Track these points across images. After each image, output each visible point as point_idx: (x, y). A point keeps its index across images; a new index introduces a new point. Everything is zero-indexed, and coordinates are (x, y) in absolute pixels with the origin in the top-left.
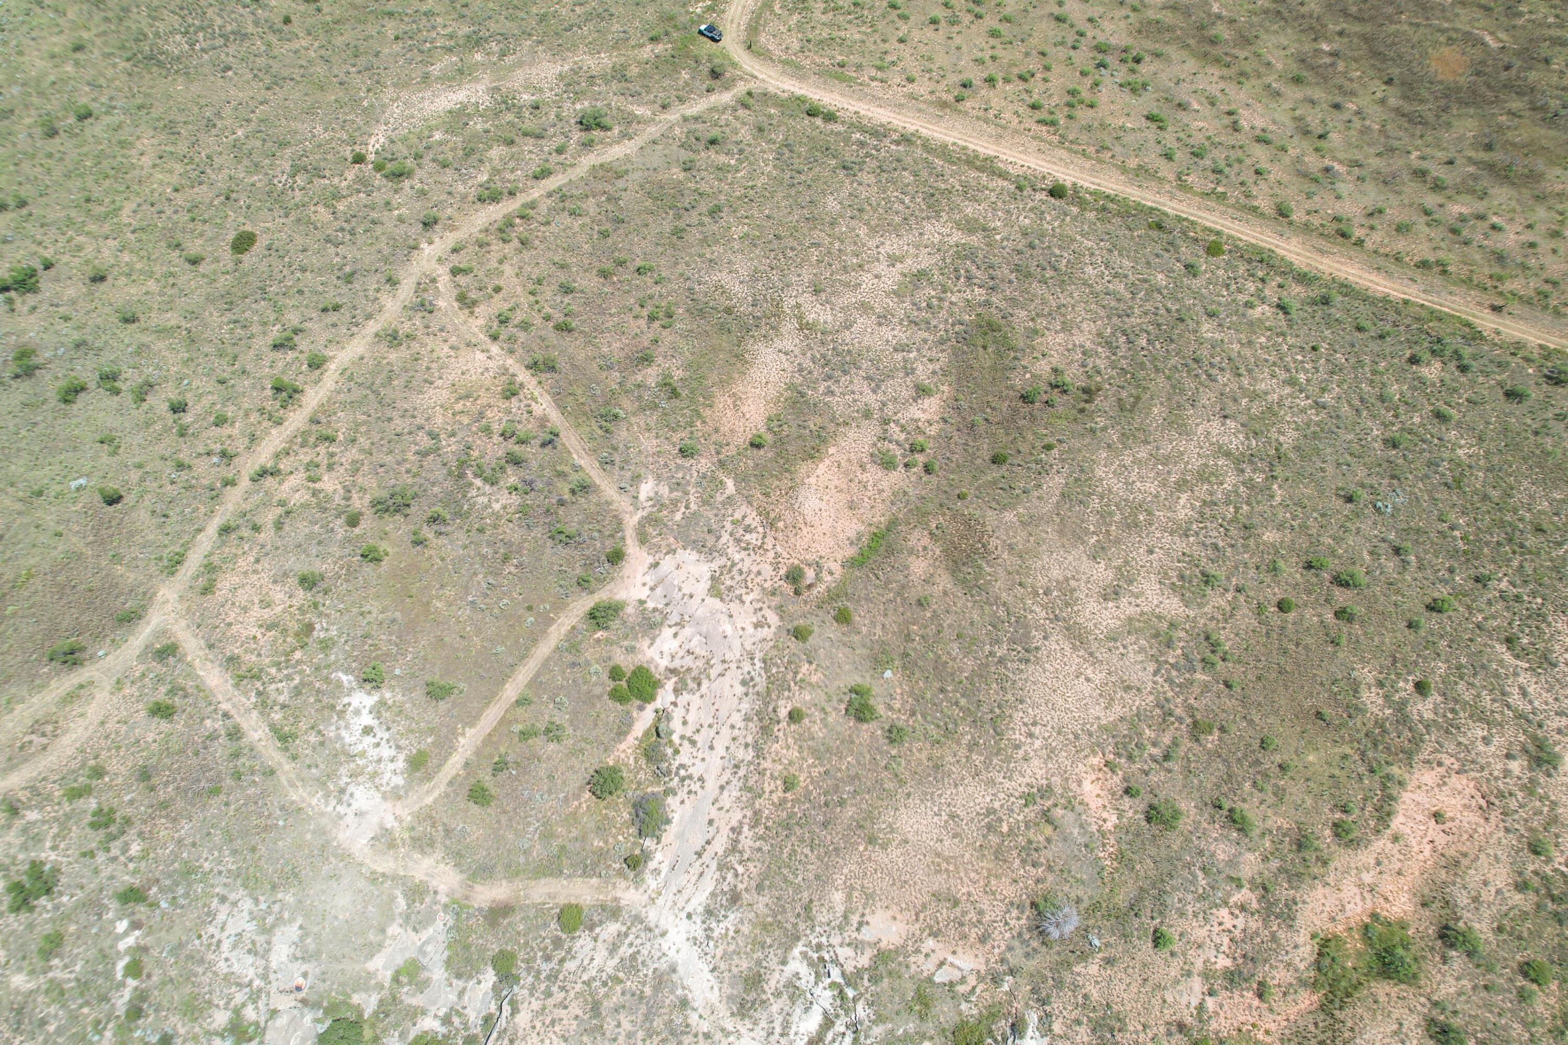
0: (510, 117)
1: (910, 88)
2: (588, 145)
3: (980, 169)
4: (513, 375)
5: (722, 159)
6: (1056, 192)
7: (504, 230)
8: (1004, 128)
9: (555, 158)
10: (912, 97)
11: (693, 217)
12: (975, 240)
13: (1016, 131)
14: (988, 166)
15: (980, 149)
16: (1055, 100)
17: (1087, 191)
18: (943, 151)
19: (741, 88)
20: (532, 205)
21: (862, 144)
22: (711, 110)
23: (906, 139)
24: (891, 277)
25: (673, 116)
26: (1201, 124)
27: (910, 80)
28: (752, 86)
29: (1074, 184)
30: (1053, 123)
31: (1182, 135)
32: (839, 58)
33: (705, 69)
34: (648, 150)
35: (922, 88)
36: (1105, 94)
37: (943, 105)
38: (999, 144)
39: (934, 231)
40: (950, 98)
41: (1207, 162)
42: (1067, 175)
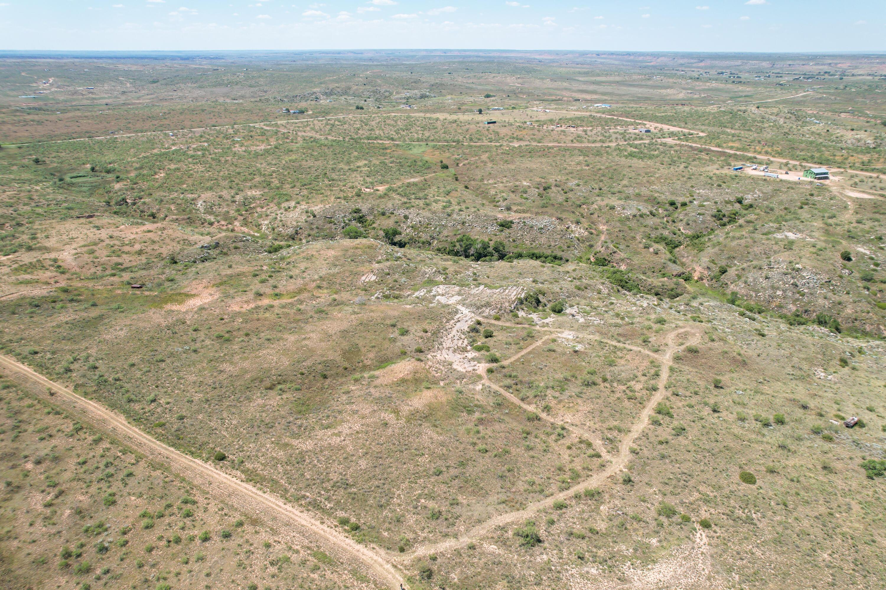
0: (601, 553)
1: (272, 539)
2: (531, 523)
3: (258, 475)
4: (549, 415)
5: (431, 504)
6: (221, 458)
7: (576, 477)
8: (221, 501)
9: (555, 517)
10: (274, 532)
11: (453, 472)
12: (286, 440)
14: (252, 477)
15: (251, 488)
17: (201, 458)
18: (277, 489)
19: (407, 558)
20: (562, 490)
21: (328, 499)
22: (435, 542)
23: (297, 499)
25: (465, 540)
27: (268, 545)
28: (397, 558)
29: (206, 462)
30: (186, 502)
32: (315, 576)
33: (436, 578)
34: (484, 516)
35: (261, 538)
37: (255, 522)
38: (236, 489)
40: (246, 527)
42: (208, 468)
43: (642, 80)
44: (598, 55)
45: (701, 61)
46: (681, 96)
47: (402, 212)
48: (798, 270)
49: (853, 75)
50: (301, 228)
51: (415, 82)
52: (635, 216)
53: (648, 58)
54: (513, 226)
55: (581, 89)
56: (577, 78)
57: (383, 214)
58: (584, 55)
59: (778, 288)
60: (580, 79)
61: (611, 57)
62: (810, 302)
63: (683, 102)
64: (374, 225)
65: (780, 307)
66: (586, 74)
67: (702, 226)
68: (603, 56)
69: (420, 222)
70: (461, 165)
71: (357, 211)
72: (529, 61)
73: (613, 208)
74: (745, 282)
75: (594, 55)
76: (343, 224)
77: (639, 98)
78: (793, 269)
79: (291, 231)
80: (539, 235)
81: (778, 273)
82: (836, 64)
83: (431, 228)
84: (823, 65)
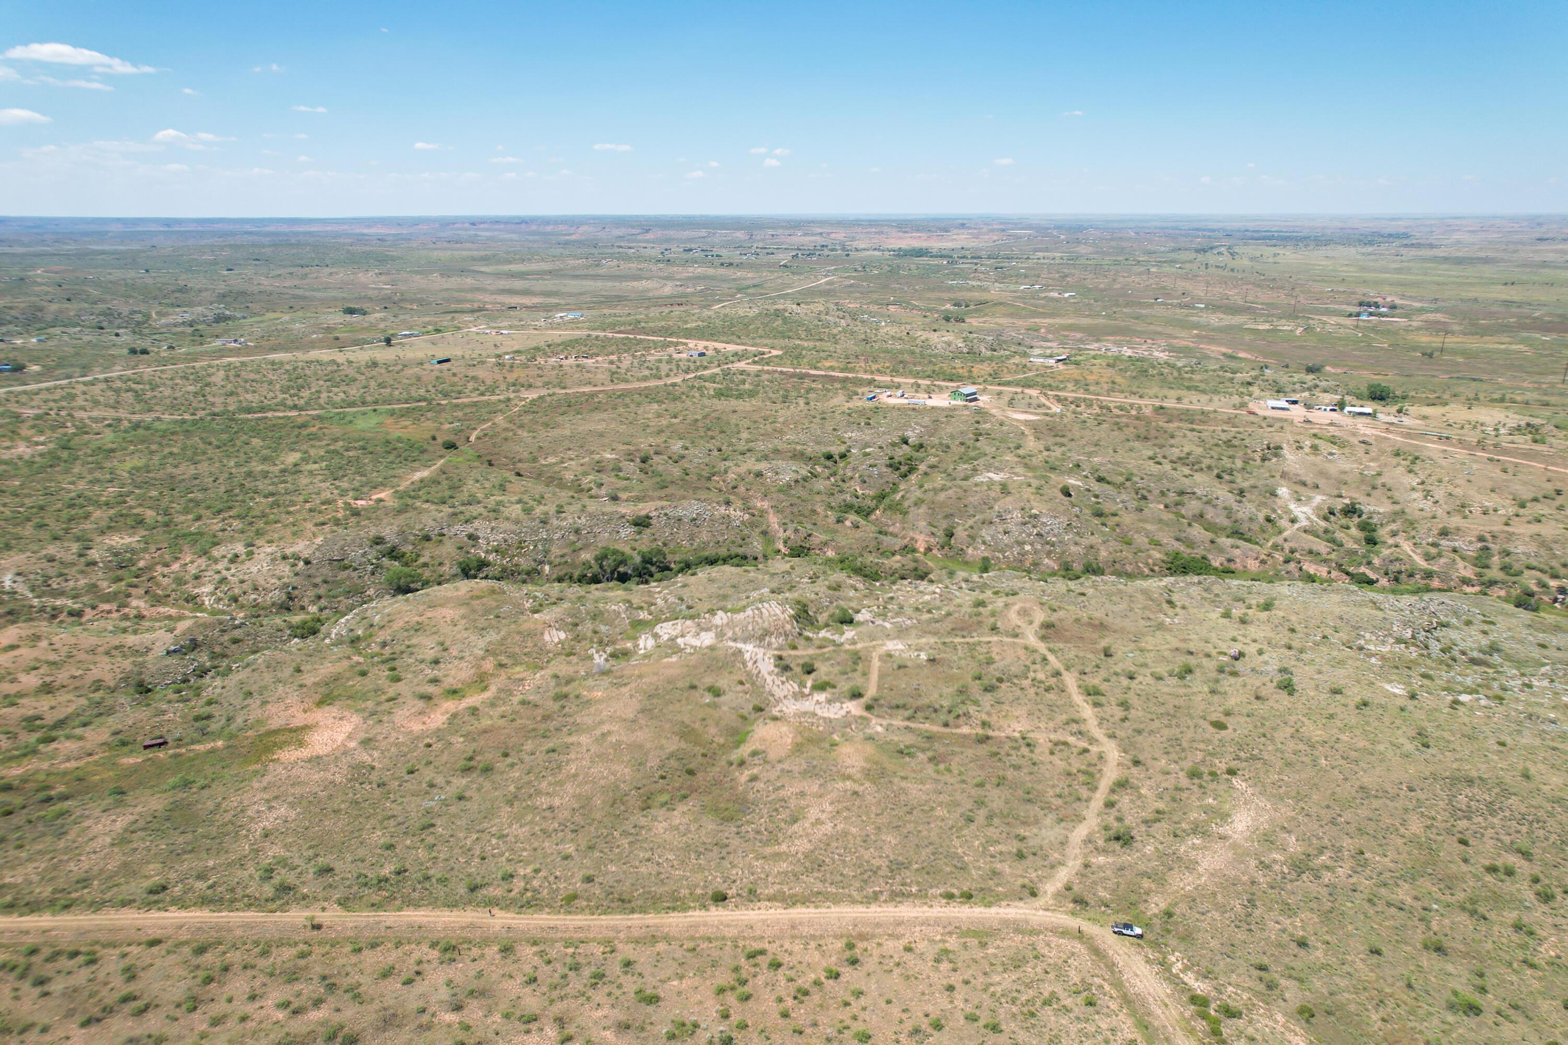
1: (904, 942)
2: (1106, 827)
3: (792, 896)
4: (994, 730)
5: (1003, 848)
6: (721, 898)
7: (1091, 775)
8: (793, 937)
10: (895, 935)
11: (982, 812)
12: (768, 850)
13: (782, 938)
14: (790, 901)
15: (804, 910)
16: (760, 980)
17: (694, 908)
18: (836, 900)
19: (1048, 898)
20: (1093, 790)
21: (904, 884)
22: (1052, 875)
23: (875, 898)
24: (813, 813)
25: (1073, 863)
26: (599, 1013)
27: (908, 949)
28: (1040, 902)
29: (707, 910)
30: (752, 956)
31: (618, 992)
32: (992, 950)
34: (1061, 838)
35: (891, 946)
36: (713, 1008)
38: (790, 920)
39: (802, 846)
40: (861, 945)
41: (587, 972)
42: (716, 914)
43: (588, 267)
44: (473, 224)
45: (647, 231)
46: (668, 290)
47: (461, 530)
48: (1036, 516)
49: (857, 250)
50: (294, 588)
51: (180, 291)
52: (797, 481)
53: (561, 227)
54: (653, 522)
55: (501, 287)
56: (476, 268)
57: (427, 538)
58: (448, 224)
59: (1024, 543)
60: (483, 269)
61: (497, 227)
62: (1064, 552)
63: (679, 300)
64: (422, 560)
65: (1035, 564)
66: (485, 259)
67: (881, 481)
68: (482, 226)
69: (506, 541)
70: (472, 438)
71: (378, 541)
72: (362, 239)
73: (759, 475)
74: (984, 543)
75: (467, 225)
76: (370, 568)
77: (606, 297)
78: (1030, 517)
79: (277, 596)
80: (696, 530)
81: (1016, 525)
82: (828, 234)
83: (528, 547)
84: (813, 235)
